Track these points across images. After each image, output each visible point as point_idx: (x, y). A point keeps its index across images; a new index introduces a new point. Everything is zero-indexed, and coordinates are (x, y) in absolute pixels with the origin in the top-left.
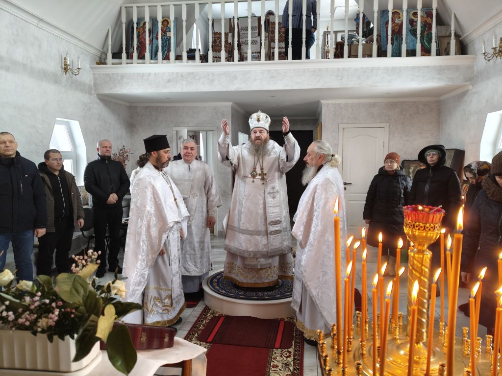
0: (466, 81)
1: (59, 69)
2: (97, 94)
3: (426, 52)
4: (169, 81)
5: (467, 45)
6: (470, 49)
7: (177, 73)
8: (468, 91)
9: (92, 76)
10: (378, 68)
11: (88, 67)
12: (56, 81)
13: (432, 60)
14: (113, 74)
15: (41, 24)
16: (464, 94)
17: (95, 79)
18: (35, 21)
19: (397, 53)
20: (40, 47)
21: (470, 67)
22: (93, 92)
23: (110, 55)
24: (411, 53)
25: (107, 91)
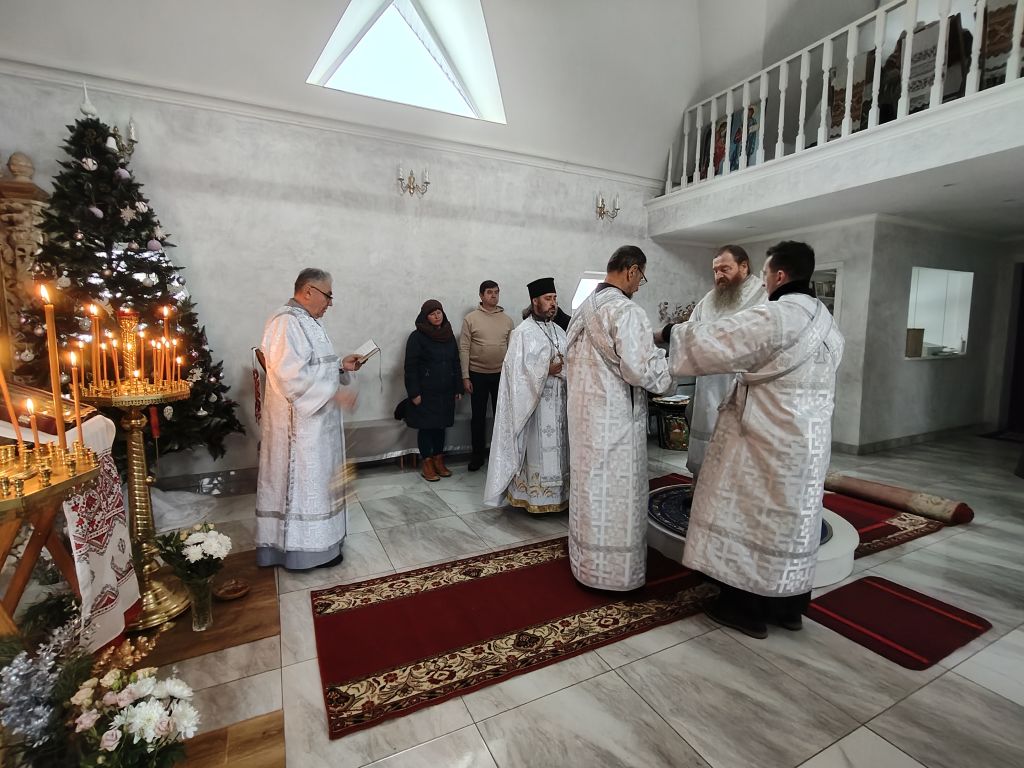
1: (593, 214)
2: (652, 238)
9: (646, 216)
11: (640, 203)
12: (587, 227)
14: (667, 208)
15: (569, 168)
17: (650, 219)
18: (561, 167)
20: (566, 193)
22: (646, 236)
23: (669, 183)
25: (660, 231)
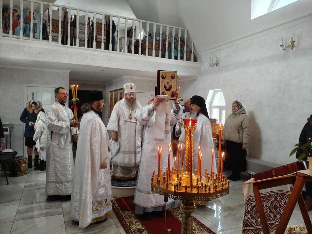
0: (198, 74)
3: (182, 58)
4: (40, 53)
5: (197, 57)
6: (198, 59)
7: (46, 49)
8: (197, 79)
10: (163, 63)
13: (184, 63)
16: (195, 80)
19: (170, 57)
21: (200, 68)
24: (176, 58)
